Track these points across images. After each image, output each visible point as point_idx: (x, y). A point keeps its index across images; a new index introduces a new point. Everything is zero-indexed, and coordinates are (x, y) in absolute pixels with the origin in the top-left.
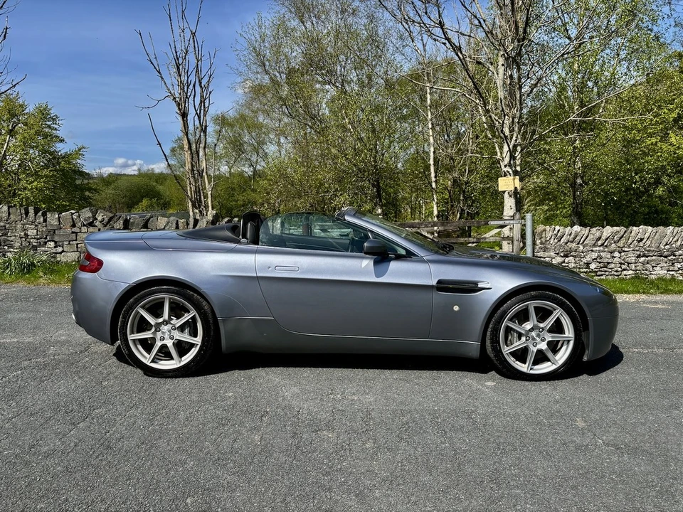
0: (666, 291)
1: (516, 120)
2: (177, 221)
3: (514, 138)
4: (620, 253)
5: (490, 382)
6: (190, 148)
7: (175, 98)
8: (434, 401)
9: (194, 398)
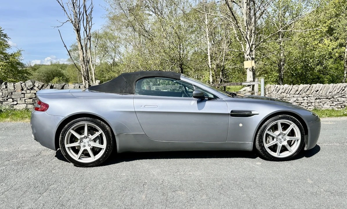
0: (331, 116)
1: (253, 31)
2: (80, 86)
3: (252, 41)
4: (307, 97)
5: (258, 162)
6: (82, 48)
7: (72, 21)
8: (233, 174)
9: (105, 177)
